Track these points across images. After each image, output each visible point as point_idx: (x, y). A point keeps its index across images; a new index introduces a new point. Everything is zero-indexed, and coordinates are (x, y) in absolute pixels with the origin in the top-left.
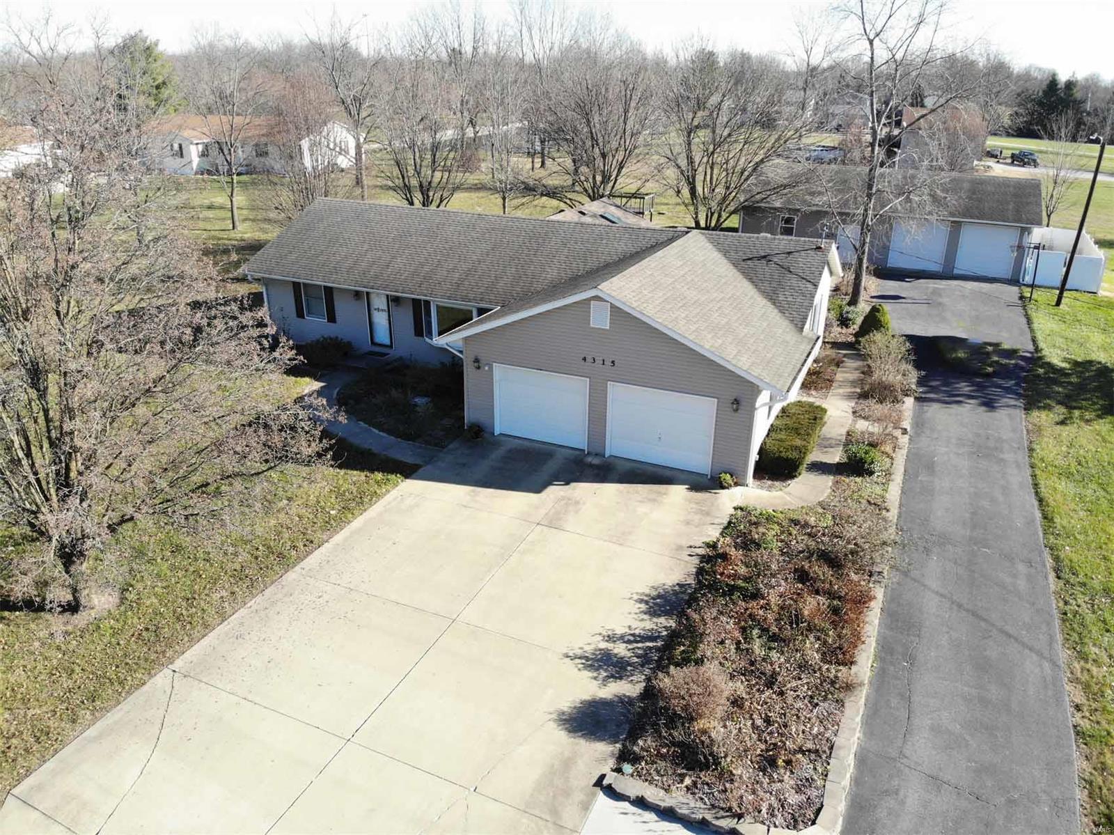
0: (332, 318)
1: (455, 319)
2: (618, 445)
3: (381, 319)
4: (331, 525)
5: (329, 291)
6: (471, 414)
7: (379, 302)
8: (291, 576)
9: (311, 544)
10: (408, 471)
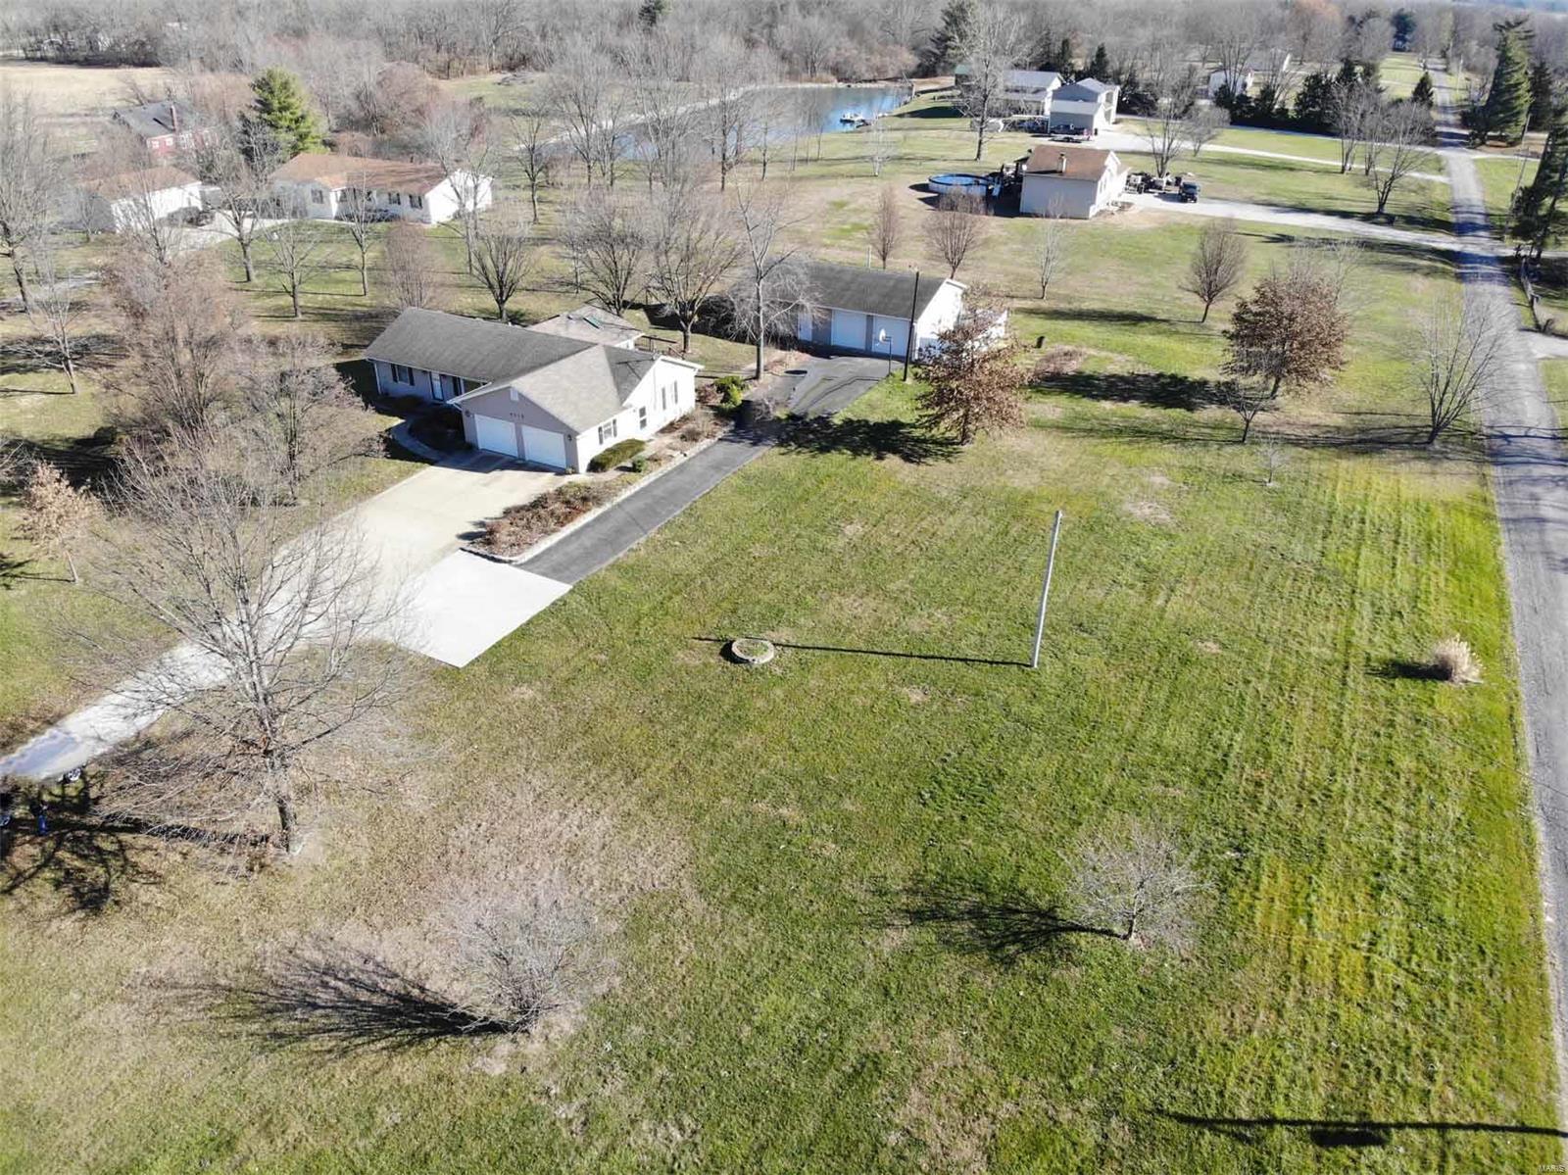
0: (412, 383)
1: (471, 386)
2: (532, 455)
3: (437, 384)
4: (393, 482)
5: (410, 369)
6: (468, 438)
7: (436, 376)
8: (376, 498)
9: (385, 488)
10: (432, 463)
